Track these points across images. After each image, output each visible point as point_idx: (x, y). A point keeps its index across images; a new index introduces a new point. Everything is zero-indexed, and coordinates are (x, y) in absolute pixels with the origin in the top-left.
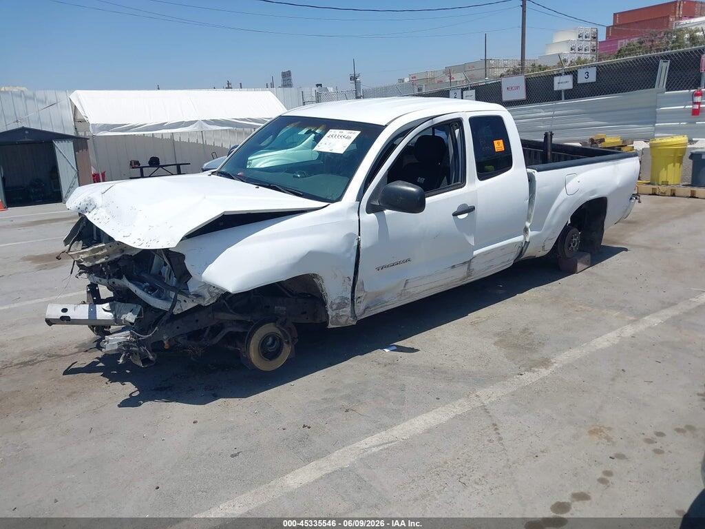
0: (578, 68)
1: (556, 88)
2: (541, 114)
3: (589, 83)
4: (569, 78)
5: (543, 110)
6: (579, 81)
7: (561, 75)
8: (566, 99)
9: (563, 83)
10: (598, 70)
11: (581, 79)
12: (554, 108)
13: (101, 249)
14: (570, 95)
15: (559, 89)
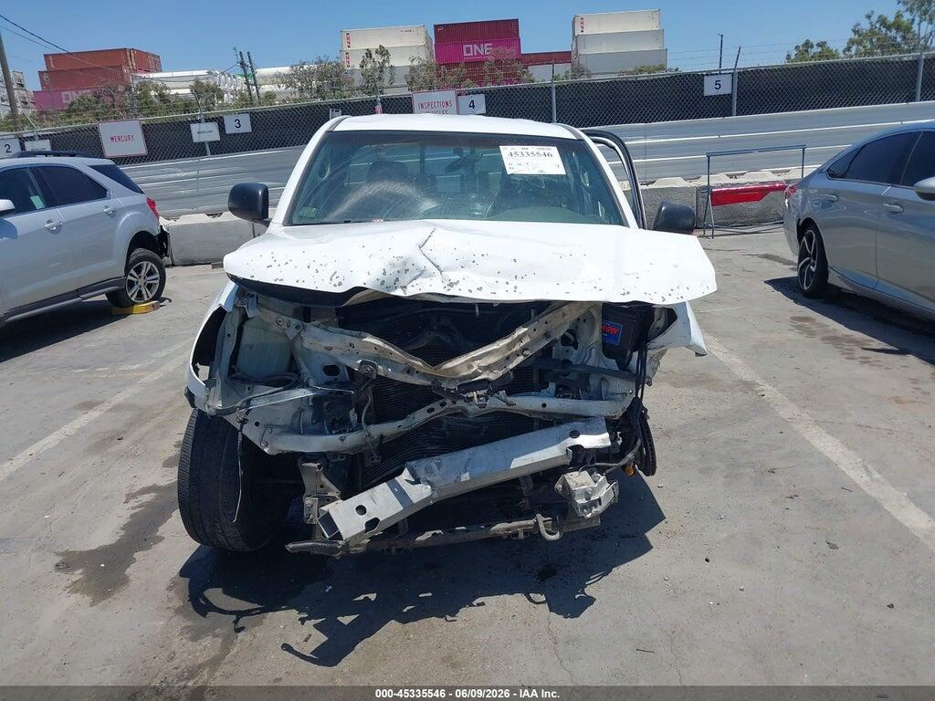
0: (225, 113)
1: (196, 139)
2: (178, 175)
3: (242, 134)
4: (213, 127)
5: (180, 168)
6: (228, 131)
7: (199, 122)
8: (212, 154)
9: (204, 133)
10: (251, 117)
11: (231, 128)
12: (198, 166)
13: (520, 339)
14: (217, 148)
15: (202, 140)
